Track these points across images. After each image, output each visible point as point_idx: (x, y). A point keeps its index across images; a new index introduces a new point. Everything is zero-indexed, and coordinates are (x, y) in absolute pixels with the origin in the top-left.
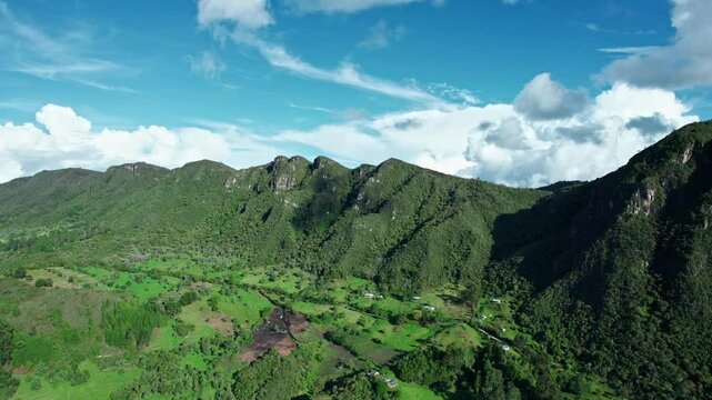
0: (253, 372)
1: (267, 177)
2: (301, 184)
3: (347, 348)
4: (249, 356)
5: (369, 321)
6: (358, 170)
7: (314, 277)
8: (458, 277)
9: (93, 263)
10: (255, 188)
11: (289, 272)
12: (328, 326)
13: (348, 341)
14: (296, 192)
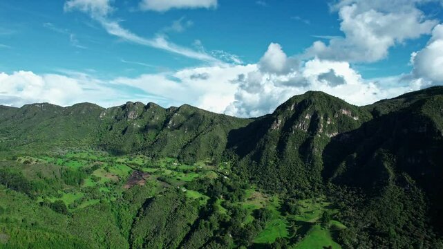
0: (130, 191)
1: (123, 112)
2: (141, 116)
3: (167, 182)
4: (128, 186)
5: (175, 173)
6: (169, 109)
7: (150, 158)
8: (212, 155)
9: (42, 155)
10: (116, 118)
11: (138, 157)
12: (159, 176)
13: (167, 180)
14: (139, 120)
